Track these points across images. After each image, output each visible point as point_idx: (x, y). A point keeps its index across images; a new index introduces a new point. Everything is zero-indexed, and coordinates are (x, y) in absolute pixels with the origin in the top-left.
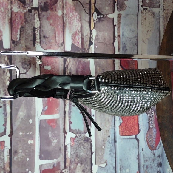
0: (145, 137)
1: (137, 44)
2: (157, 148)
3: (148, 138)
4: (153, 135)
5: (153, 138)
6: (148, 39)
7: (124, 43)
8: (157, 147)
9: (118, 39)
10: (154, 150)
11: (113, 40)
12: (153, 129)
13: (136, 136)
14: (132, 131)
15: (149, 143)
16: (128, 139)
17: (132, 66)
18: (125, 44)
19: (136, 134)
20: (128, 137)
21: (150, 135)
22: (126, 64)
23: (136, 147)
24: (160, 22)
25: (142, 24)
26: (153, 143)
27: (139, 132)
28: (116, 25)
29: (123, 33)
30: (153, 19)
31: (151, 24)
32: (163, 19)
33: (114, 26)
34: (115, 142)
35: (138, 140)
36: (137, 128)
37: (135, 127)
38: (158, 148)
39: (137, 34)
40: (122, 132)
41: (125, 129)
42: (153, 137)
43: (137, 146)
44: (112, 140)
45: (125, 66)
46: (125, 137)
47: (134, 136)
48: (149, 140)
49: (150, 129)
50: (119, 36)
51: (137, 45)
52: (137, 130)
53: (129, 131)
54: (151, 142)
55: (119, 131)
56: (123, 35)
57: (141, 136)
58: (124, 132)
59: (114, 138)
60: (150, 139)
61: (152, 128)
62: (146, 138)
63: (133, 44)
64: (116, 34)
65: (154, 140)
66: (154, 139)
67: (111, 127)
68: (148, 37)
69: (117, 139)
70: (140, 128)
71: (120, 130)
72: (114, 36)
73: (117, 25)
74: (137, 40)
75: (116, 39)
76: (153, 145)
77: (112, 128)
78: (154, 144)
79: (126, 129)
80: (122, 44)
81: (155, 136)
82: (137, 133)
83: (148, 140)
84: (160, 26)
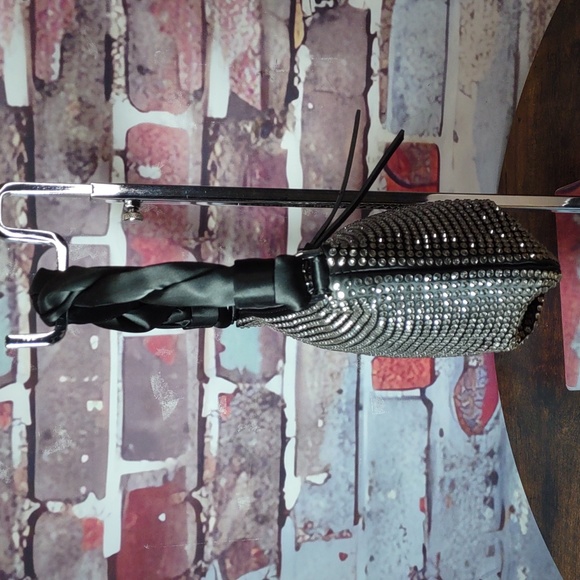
0: (453, 394)
1: (440, 100)
2: (487, 427)
3: (459, 397)
4: (478, 389)
5: (475, 399)
6: (477, 83)
7: (399, 93)
8: (486, 424)
9: (381, 79)
10: (475, 434)
11: (364, 85)
12: (477, 370)
13: (423, 391)
14: (411, 375)
15: (463, 413)
16: (398, 399)
17: (421, 172)
18: (402, 96)
19: (423, 386)
20: (399, 394)
21: (467, 390)
22: (402, 165)
23: (421, 426)
24: (518, 25)
25: (461, 33)
26: (475, 414)
27: (433, 378)
28: (375, 35)
29: (398, 59)
30: (497, 16)
31: (490, 32)
32: (531, 18)
33: (371, 38)
34: (358, 407)
35: (429, 404)
36: (427, 366)
37: (421, 365)
38: (491, 429)
39: (441, 65)
40: (381, 380)
41: (391, 369)
42: (475, 395)
43: (425, 423)
44: (347, 403)
45: (400, 169)
46: (391, 394)
47: (417, 392)
48: (464, 405)
49: (470, 370)
50: (384, 71)
51: (442, 103)
52: (426, 374)
53: (402, 375)
54: (468, 411)
55: (373, 375)
56: (397, 68)
57: (441, 393)
58: (388, 379)
59: (354, 396)
60: (465, 401)
61: (474, 368)
62: (455, 397)
63: (428, 99)
64: (375, 65)
65: (479, 404)
66: (478, 400)
67: (347, 363)
68: (479, 77)
69: (365, 401)
70: (436, 368)
71: (375, 372)
72: (369, 72)
73: (379, 34)
74: (443, 85)
75: (376, 79)
76: (474, 420)
77: (350, 366)
78: (477, 416)
79: (395, 369)
80: (394, 97)
81: (483, 392)
82: (429, 381)
83: (459, 404)
84: (517, 41)
